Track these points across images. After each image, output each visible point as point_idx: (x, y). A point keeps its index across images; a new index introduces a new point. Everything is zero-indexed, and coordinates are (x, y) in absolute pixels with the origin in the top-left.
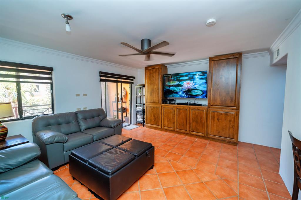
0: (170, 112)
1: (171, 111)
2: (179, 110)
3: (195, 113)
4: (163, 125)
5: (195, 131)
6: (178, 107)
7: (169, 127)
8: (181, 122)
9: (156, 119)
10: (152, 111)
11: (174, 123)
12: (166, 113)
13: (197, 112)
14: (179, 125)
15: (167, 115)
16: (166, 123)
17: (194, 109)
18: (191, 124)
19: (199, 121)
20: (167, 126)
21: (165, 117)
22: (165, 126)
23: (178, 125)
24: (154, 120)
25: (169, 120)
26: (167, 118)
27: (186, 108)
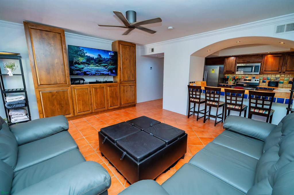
0: (85, 93)
1: (86, 91)
2: (96, 89)
3: (111, 90)
4: (75, 112)
5: (112, 106)
6: (94, 87)
7: (86, 110)
8: (99, 102)
9: (63, 107)
10: (54, 97)
11: (91, 104)
12: (79, 95)
13: (113, 88)
14: (98, 104)
15: (81, 97)
16: (81, 107)
17: (110, 86)
18: (108, 100)
19: (115, 95)
20: (82, 111)
21: (78, 100)
22: (80, 111)
23: (96, 105)
24: (59, 110)
25: (85, 103)
26: (81, 101)
27: (103, 86)
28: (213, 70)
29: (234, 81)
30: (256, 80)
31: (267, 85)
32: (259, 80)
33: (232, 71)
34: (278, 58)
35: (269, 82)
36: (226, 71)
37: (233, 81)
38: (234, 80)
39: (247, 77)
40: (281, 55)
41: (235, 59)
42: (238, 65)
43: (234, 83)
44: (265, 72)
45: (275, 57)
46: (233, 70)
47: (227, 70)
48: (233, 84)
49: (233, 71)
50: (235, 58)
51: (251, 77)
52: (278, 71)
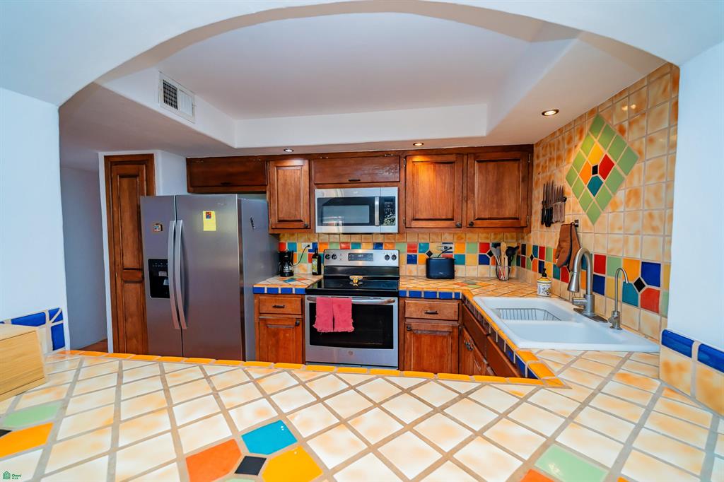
28: (209, 216)
29: (315, 262)
30: (387, 257)
31: (425, 275)
32: (396, 253)
33: (301, 221)
34: (446, 168)
35: (428, 262)
36: (279, 221)
37: (310, 261)
38: (314, 257)
39: (357, 245)
40: (452, 158)
41: (306, 168)
42: (320, 193)
43: (316, 271)
44: (415, 224)
45: (437, 165)
46: (303, 214)
47: (282, 216)
48: (314, 274)
49: (307, 222)
50: (307, 162)
51: (371, 246)
52: (452, 219)
